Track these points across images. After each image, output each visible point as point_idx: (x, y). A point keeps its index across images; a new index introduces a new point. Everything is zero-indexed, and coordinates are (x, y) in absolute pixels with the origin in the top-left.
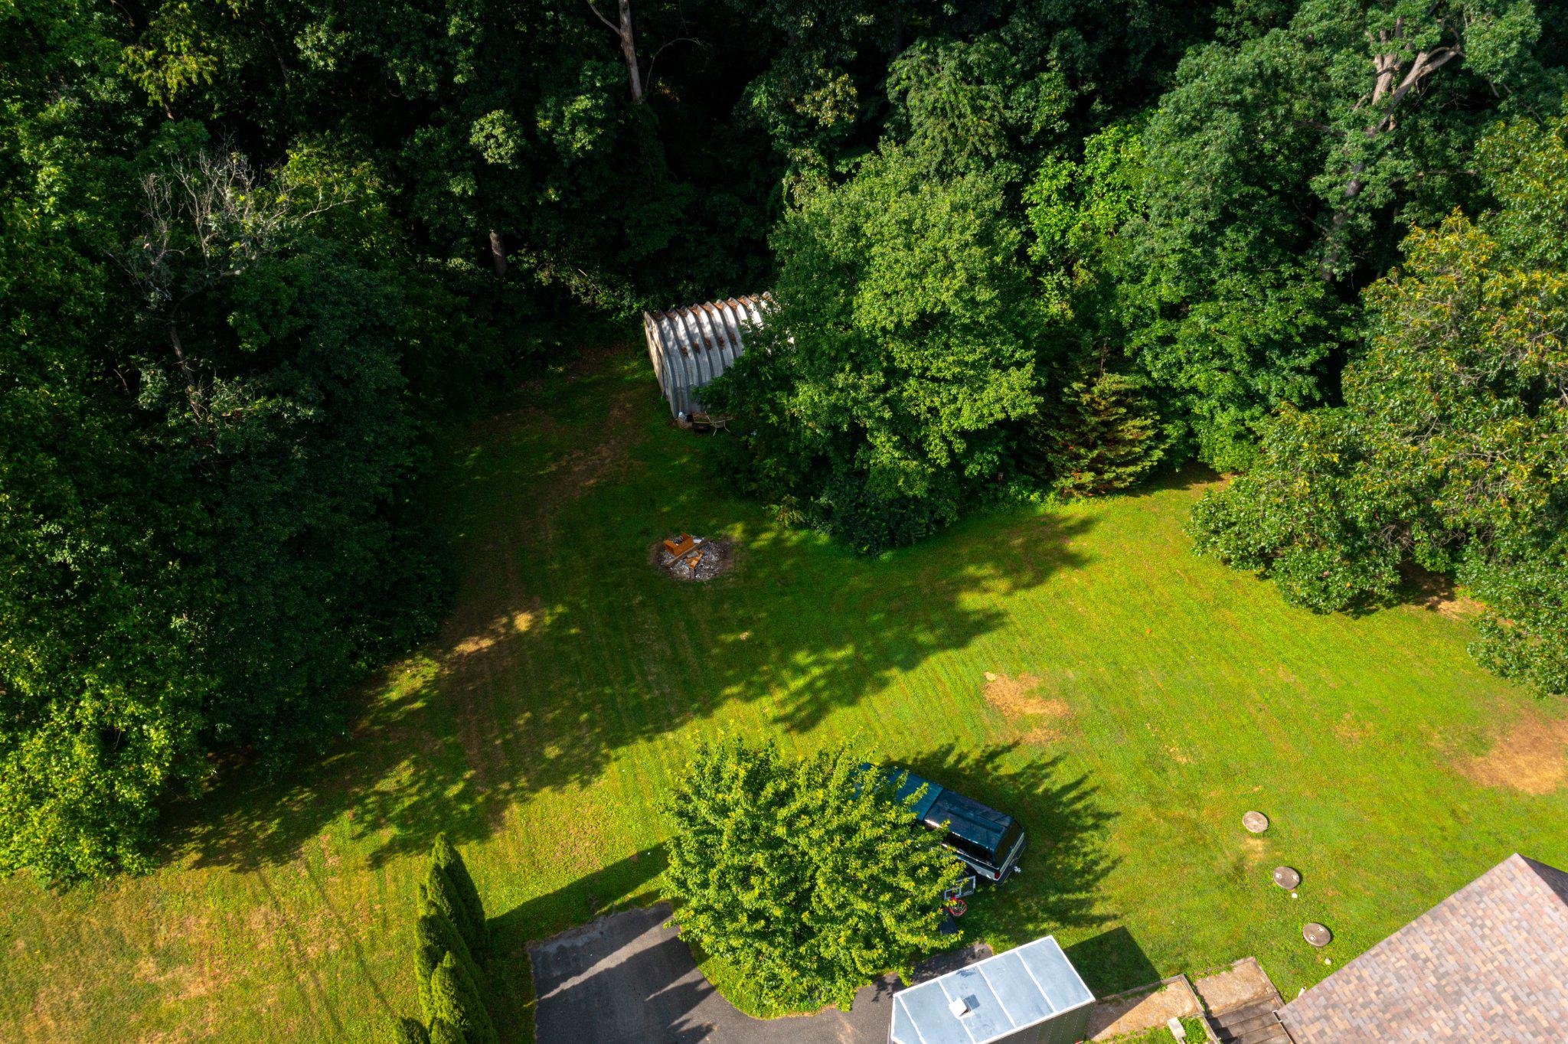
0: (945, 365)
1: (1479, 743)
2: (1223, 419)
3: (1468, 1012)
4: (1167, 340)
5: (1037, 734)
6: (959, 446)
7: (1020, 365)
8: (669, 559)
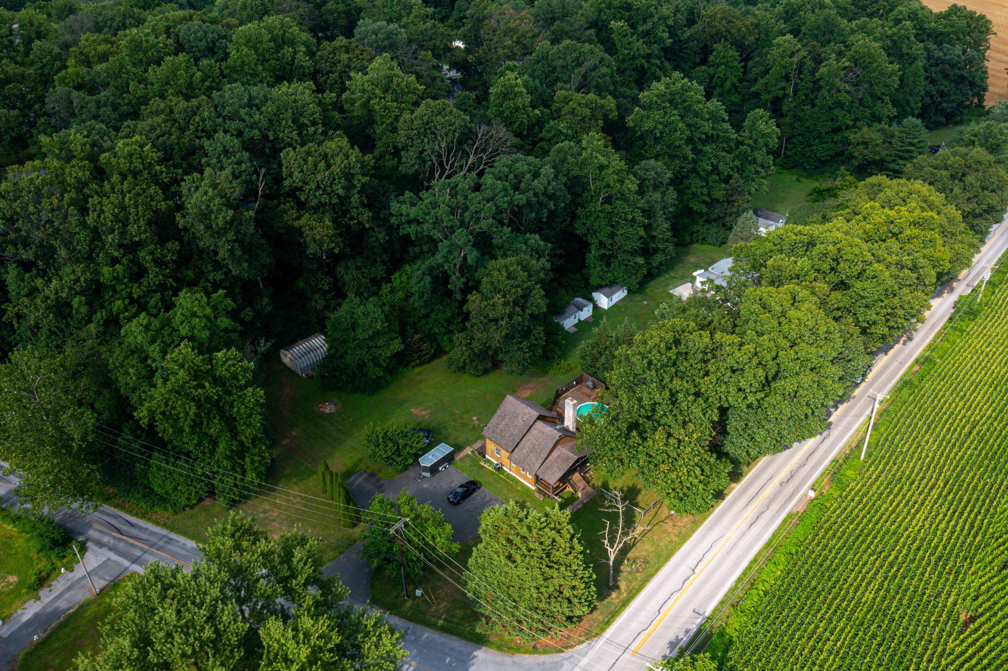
0: (380, 343)
1: (514, 392)
2: (445, 338)
3: (507, 420)
4: (427, 323)
5: (427, 417)
6: (387, 361)
7: (397, 338)
8: (322, 410)
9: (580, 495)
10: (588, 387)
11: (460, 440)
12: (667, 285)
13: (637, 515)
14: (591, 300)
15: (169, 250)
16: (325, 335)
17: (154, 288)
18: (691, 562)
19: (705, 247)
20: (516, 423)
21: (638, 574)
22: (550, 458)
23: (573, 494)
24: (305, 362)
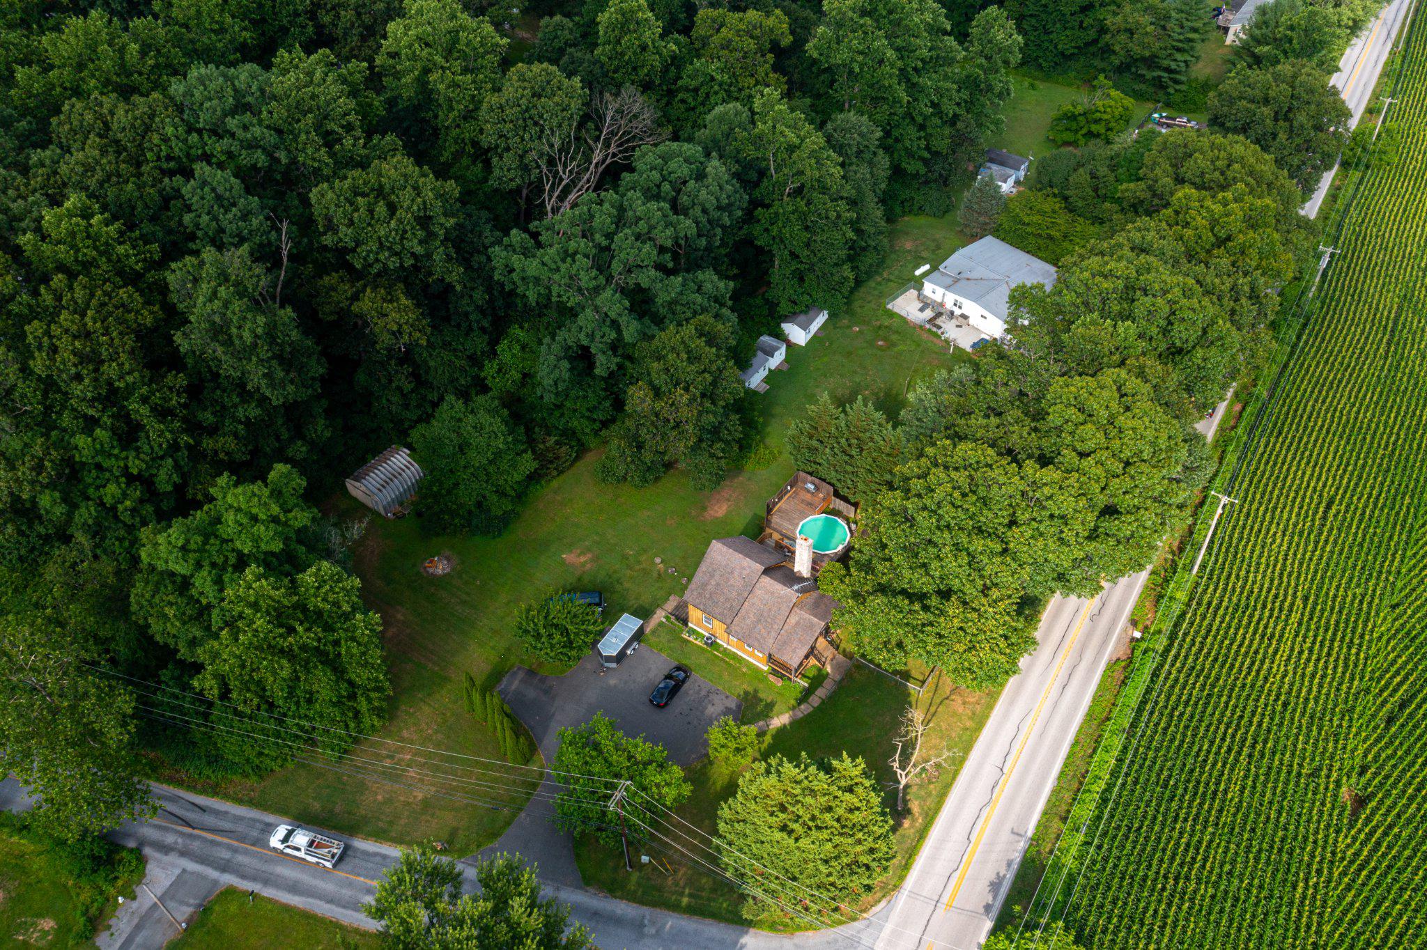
0: (504, 464)
1: (704, 508)
3: (717, 577)
5: (588, 566)
6: (516, 487)
7: (525, 451)
8: (431, 570)
9: (828, 669)
10: (808, 491)
11: (645, 599)
12: (881, 295)
13: (912, 692)
14: (780, 336)
15: (170, 389)
16: (410, 447)
17: (161, 453)
18: (995, 758)
19: (922, 220)
20: (732, 582)
21: (932, 786)
22: (786, 627)
23: (820, 670)
24: (389, 495)
